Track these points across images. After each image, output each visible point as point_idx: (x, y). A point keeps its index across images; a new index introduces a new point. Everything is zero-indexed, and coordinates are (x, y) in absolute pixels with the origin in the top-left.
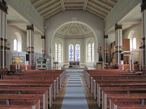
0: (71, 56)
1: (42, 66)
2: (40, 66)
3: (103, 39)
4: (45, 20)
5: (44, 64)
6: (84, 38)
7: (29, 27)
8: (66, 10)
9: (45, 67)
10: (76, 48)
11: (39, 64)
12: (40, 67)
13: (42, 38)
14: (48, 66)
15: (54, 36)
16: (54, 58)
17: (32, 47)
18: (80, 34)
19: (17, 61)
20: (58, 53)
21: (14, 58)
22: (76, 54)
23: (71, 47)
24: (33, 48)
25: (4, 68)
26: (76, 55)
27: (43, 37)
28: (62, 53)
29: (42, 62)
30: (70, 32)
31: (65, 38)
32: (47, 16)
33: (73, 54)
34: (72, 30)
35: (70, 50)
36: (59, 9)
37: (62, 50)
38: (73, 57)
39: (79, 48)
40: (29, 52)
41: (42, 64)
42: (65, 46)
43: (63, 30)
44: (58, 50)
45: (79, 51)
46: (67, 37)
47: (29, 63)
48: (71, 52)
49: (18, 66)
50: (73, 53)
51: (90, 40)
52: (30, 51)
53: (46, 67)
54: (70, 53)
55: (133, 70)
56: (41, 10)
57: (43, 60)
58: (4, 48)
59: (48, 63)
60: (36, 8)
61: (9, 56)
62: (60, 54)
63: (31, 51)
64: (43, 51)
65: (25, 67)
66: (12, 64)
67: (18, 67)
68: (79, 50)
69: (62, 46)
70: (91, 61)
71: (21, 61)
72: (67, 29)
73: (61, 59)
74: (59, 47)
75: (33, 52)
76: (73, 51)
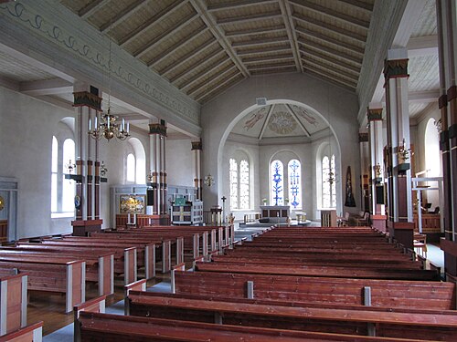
0: (277, 192)
1: (181, 218)
2: (176, 218)
3: (356, 144)
4: (202, 102)
5: (187, 213)
6: (311, 142)
7: (154, 128)
8: (252, 73)
9: (190, 220)
10: (290, 170)
11: (176, 213)
12: (179, 220)
13: (195, 148)
14: (196, 217)
15: (227, 140)
16: (224, 199)
17: (161, 173)
18: (299, 131)
19: (131, 205)
20: (239, 183)
21: (125, 198)
22: (290, 186)
23: (275, 166)
24: (165, 175)
25: (93, 219)
26: (290, 190)
27: (198, 146)
28: (252, 184)
29: (181, 208)
30: (271, 127)
31: (259, 145)
32: (203, 93)
33: (282, 188)
34: (275, 121)
35: (275, 176)
36: (234, 74)
37: (252, 176)
38: (281, 195)
39: (299, 171)
40: (155, 185)
41: (182, 213)
42: (260, 166)
43: (250, 124)
44: (239, 178)
45: (300, 178)
46: (266, 141)
47: (155, 210)
48: (277, 181)
49: (132, 216)
50: (281, 184)
51: (326, 146)
52: (156, 183)
53: (192, 220)
54: (274, 183)
55: (421, 231)
56: (185, 83)
57: (184, 204)
58: (93, 180)
59: (197, 210)
60: (171, 81)
61: (115, 194)
62: (244, 188)
63: (158, 182)
64: (196, 180)
65: (147, 220)
66: (119, 213)
67: (132, 221)
68: (300, 175)
69: (252, 166)
70: (329, 205)
71: (138, 207)
72: (261, 121)
73: (249, 201)
74: (242, 169)
75: (165, 185)
76: (282, 178)
